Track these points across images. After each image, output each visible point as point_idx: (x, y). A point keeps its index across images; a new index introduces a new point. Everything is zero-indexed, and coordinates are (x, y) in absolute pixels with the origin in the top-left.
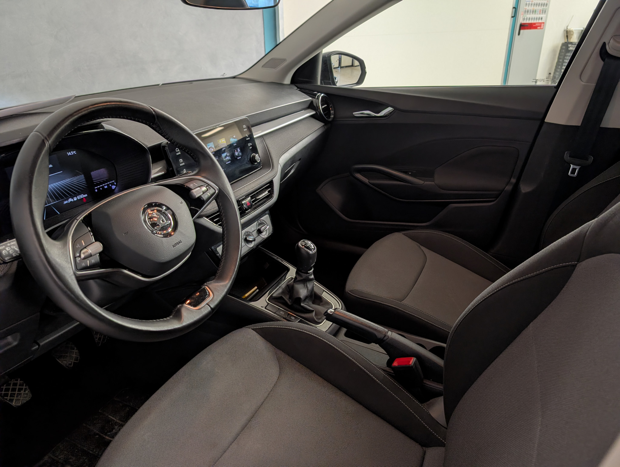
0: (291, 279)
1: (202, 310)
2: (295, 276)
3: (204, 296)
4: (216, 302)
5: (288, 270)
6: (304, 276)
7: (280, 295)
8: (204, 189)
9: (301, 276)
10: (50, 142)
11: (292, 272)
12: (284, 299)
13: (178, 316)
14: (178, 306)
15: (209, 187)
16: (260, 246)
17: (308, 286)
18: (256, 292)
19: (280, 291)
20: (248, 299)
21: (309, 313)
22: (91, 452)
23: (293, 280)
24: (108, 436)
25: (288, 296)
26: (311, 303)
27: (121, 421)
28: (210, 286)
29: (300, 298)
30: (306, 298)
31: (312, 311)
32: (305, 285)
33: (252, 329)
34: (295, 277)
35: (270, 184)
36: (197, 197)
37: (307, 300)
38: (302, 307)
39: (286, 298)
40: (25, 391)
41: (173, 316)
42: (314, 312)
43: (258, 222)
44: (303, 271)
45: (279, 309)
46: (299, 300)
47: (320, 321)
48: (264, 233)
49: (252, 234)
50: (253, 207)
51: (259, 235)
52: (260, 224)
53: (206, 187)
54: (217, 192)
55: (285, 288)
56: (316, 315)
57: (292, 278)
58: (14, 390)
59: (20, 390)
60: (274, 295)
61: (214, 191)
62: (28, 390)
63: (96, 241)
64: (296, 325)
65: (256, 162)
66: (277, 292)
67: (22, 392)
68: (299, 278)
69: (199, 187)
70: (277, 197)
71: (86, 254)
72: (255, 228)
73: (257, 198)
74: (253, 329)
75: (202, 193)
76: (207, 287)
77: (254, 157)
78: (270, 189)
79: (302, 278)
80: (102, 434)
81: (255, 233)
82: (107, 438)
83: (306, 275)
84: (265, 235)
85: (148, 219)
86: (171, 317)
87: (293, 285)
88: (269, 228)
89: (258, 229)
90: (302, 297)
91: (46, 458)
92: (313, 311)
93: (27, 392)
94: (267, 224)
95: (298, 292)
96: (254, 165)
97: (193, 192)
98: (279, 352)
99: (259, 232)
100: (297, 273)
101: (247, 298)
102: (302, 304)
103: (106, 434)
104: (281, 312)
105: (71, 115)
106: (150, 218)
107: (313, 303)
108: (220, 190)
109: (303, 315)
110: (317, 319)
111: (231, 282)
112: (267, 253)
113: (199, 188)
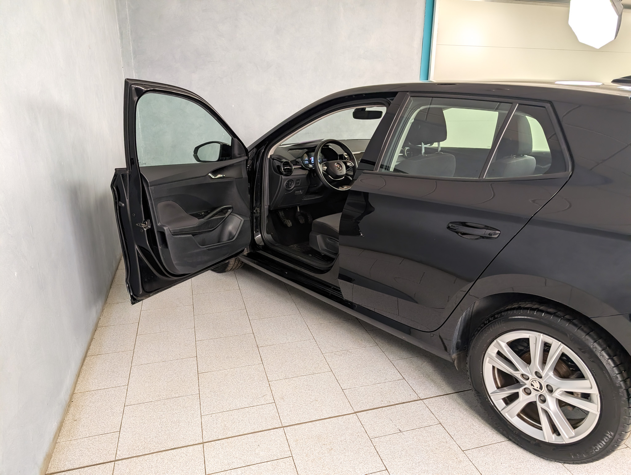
8: (350, 164)
14: (339, 186)
85: (337, 166)
97: (347, 164)
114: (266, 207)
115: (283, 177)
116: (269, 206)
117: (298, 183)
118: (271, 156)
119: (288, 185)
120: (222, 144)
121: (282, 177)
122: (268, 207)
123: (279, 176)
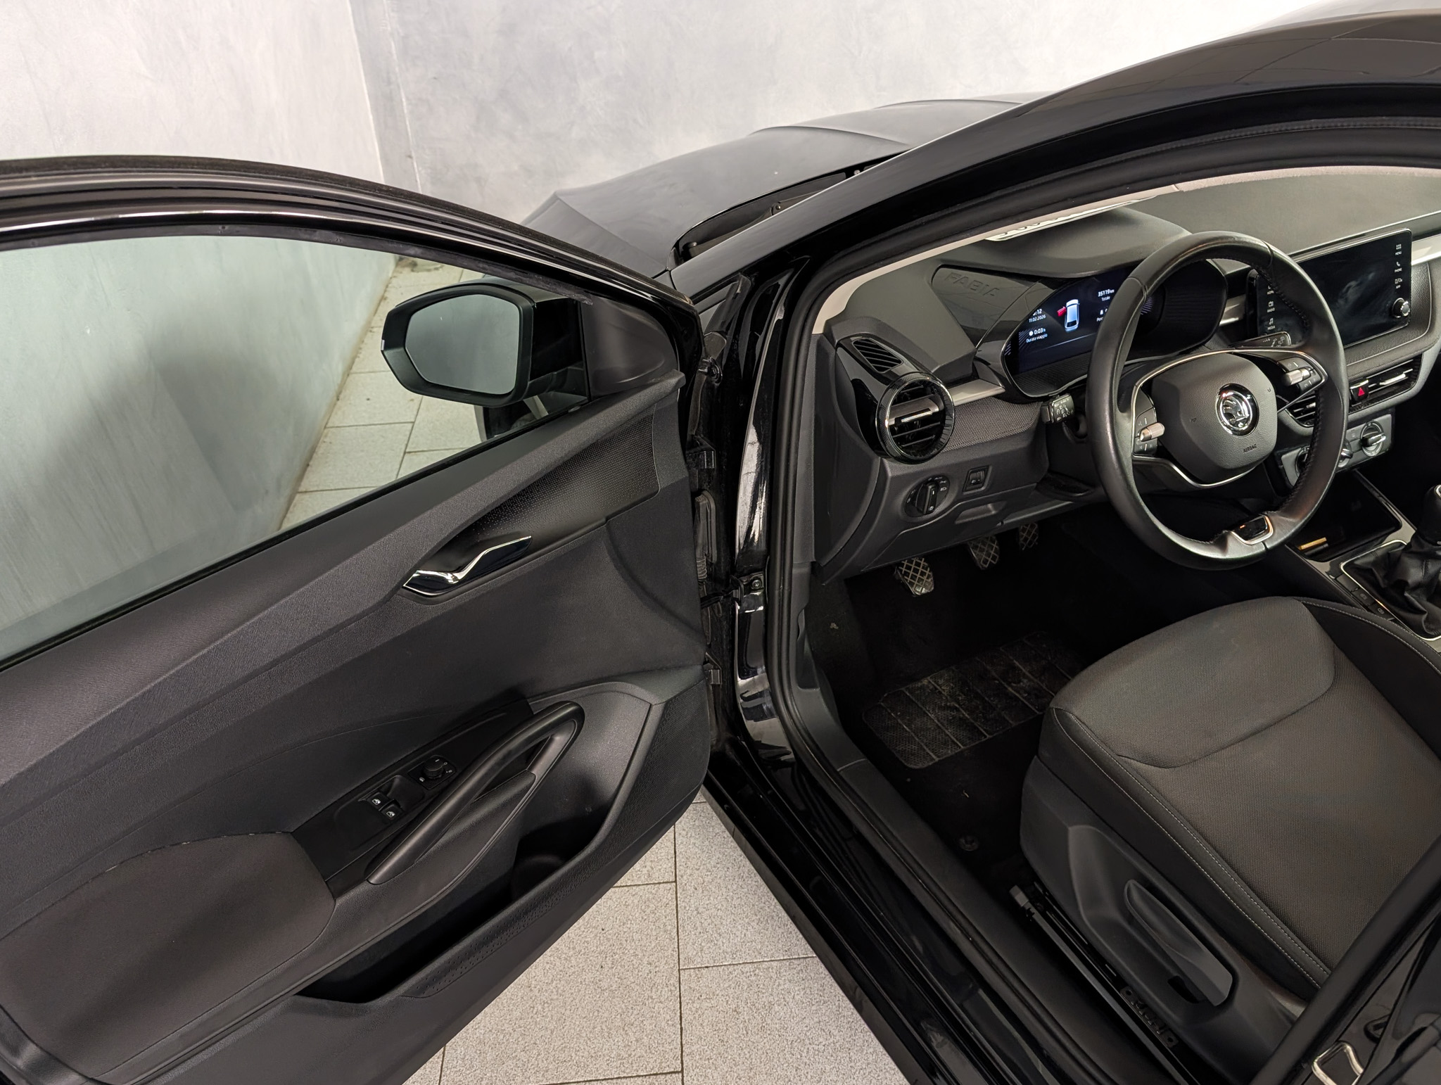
0: (1399, 545)
1: (1254, 547)
2: (1409, 541)
3: (1261, 528)
4: (1275, 543)
5: (1398, 526)
6: (1428, 547)
7: (1369, 567)
8: (1306, 373)
9: (1422, 546)
10: (1148, 292)
11: (1405, 534)
12: (1373, 574)
13: (1222, 544)
14: (1224, 532)
15: (1314, 372)
16: (1356, 469)
17: (1430, 566)
18: (1321, 547)
19: (1371, 558)
20: (1306, 554)
21: (1415, 613)
22: (987, 699)
23: (1401, 548)
24: (1012, 687)
25: (1382, 574)
26: (1425, 599)
27: (1033, 675)
28: (1273, 518)
29: (1406, 583)
30: (1418, 586)
31: (1422, 613)
32: (1424, 563)
33: (1303, 603)
34: (1408, 544)
35: (1416, 361)
36: (1292, 383)
37: (1418, 591)
38: (1406, 598)
39: (1379, 575)
40: (928, 578)
41: (1215, 542)
42: (1426, 615)
43: (1367, 425)
44: (1427, 538)
45: (1359, 588)
46: (1402, 585)
47: (1432, 633)
48: (1371, 448)
49: (1349, 445)
50: (1369, 398)
51: (1361, 449)
52: (1369, 430)
53: (1309, 371)
54: (1323, 381)
55: (1381, 556)
56: (1427, 620)
57: (1401, 544)
58: (916, 571)
59: (923, 574)
60: (1357, 562)
61: (1319, 378)
62: (932, 578)
63: (1158, 422)
64: (1384, 621)
65: (1400, 314)
66: (1365, 558)
67: (925, 578)
68: (1414, 548)
69: (1299, 369)
70: (1421, 387)
71: (1147, 435)
72: (1358, 436)
73: (1381, 384)
74: (1305, 604)
75: (1301, 379)
76: (1267, 518)
77: (1400, 304)
78: (1411, 370)
79: (1420, 550)
80: (1004, 681)
81: (1355, 444)
82: (1010, 689)
83: (1430, 545)
84: (1372, 452)
85: (1223, 406)
86: (1212, 542)
87: (1400, 556)
88: (1383, 442)
89: (1363, 438)
90: (1410, 581)
91: (925, 682)
92: (1425, 612)
93: (930, 580)
94: (1383, 431)
95: (1406, 572)
96: (1394, 320)
97: (1288, 376)
98: (1342, 656)
99: (1364, 443)
100: (1414, 537)
101: (1306, 552)
102: (1406, 594)
103: (1009, 684)
104: (1362, 595)
105: (1176, 257)
106: (1226, 406)
107: (1429, 600)
108: (1329, 379)
109: (1402, 613)
110: (1427, 628)
111: (1303, 521)
112: (1361, 482)
113: (1298, 371)
114: (800, 570)
115: (893, 469)
116: (813, 563)
117: (979, 483)
118: (829, 324)
119: (917, 502)
120: (527, 304)
121: (883, 469)
122: (806, 570)
123: (870, 462)
